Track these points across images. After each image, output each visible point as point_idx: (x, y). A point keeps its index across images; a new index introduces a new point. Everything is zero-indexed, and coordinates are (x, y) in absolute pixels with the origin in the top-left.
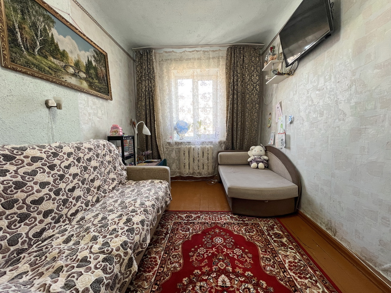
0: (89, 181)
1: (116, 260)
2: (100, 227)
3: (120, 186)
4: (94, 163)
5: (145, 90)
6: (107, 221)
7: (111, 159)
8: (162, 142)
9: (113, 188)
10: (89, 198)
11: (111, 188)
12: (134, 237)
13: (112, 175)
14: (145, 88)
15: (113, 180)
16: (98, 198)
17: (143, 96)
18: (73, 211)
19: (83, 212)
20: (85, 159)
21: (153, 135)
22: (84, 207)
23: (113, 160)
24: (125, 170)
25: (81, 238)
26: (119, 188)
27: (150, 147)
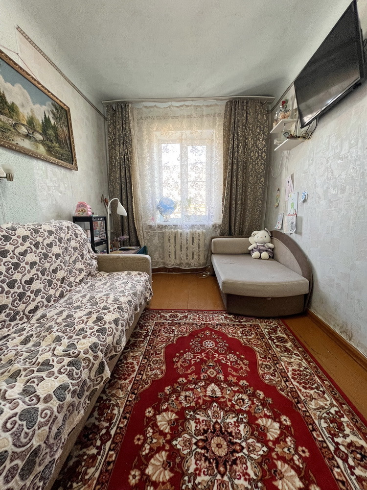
0: (51, 271)
1: (84, 365)
2: (64, 326)
3: (89, 278)
4: (55, 250)
5: (120, 158)
6: (73, 319)
7: (78, 245)
8: (141, 225)
9: (81, 281)
10: (52, 292)
11: (77, 280)
12: (106, 338)
13: (79, 265)
14: (120, 155)
15: (81, 271)
16: (62, 292)
17: (118, 166)
18: (31, 306)
19: (44, 308)
20: (45, 245)
21: (130, 216)
22: (46, 303)
23: (80, 246)
24: (95, 259)
25: (42, 339)
26: (89, 280)
27: (126, 230)
